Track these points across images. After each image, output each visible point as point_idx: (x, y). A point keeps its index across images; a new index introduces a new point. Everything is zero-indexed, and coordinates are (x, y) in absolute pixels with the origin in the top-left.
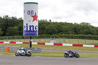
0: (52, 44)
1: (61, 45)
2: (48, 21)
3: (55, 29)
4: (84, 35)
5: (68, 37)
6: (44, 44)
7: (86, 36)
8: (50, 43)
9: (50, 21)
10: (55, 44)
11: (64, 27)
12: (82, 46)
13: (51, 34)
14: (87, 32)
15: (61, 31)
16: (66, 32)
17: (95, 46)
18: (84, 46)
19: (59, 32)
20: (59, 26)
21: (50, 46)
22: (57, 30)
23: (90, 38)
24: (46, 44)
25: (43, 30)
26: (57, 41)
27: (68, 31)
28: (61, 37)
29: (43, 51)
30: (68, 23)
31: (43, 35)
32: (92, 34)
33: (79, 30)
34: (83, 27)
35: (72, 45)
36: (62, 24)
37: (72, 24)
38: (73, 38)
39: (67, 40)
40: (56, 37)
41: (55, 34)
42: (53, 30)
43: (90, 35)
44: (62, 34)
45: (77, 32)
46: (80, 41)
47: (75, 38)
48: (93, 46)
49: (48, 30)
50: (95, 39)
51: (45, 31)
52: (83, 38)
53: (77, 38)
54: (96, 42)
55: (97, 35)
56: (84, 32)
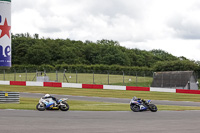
0: (40, 84)
1: (60, 85)
2: (32, 36)
3: (47, 53)
4: (105, 66)
5: (73, 70)
6: (24, 84)
7: (110, 67)
8: (36, 81)
9: (37, 36)
10: (46, 84)
11: (64, 49)
13: (38, 63)
14: (110, 58)
15: (59, 58)
16: (70, 58)
19: (55, 60)
20: (53, 47)
21: (37, 88)
22: (50, 56)
23: (118, 72)
24: (28, 84)
25: (22, 56)
26: (51, 77)
27: (72, 57)
28: (59, 69)
29: (21, 97)
30: (74, 42)
31: (22, 66)
32: (122, 64)
33: (95, 55)
34: (103, 50)
35: (80, 86)
36: (60, 42)
37: (80, 42)
38: (82, 72)
39: (70, 76)
40: (49, 70)
41: (46, 63)
42: (42, 55)
43: (118, 66)
44: (61, 63)
45: (90, 60)
46: (98, 78)
47: (87, 72)
48: (124, 88)
49: (31, 56)
50: (127, 74)
51: (26, 56)
52: (103, 71)
53: (91, 72)
54: (130, 79)
55: (132, 64)
56: (106, 59)
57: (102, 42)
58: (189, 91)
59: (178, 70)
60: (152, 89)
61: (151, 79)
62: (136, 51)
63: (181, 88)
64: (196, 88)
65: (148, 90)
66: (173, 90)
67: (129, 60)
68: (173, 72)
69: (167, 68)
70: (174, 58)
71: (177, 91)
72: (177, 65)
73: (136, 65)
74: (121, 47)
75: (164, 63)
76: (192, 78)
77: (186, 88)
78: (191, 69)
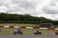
1: (14, 27)
2: (6, 13)
5: (18, 23)
6: (3, 27)
7: (28, 22)
8: (7, 26)
9: (7, 13)
10: (9, 27)
11: (15, 17)
12: (26, 28)
13: (7, 21)
17: (33, 28)
18: (27, 28)
19: (12, 20)
20: (12, 16)
22: (11, 19)
23: (30, 23)
25: (3, 19)
26: (11, 25)
27: (17, 19)
29: (2, 31)
31: (3, 21)
32: (32, 21)
33: (24, 18)
34: (26, 17)
36: (14, 15)
37: (20, 15)
40: (10, 23)
41: (10, 21)
42: (8, 18)
43: (30, 22)
44: (14, 21)
45: (22, 20)
46: (25, 25)
47: (21, 23)
48: (32, 28)
49: (5, 19)
50: (33, 24)
52: (26, 23)
53: (23, 23)
54: (34, 25)
55: (35, 21)
56: (27, 20)
57: (26, 15)
58: (51, 29)
59: (48, 23)
60: (40, 28)
61: (40, 25)
62: (36, 17)
63: (49, 28)
64: (53, 28)
65: (39, 28)
66: (47, 28)
67: (34, 20)
68: (47, 23)
69: (45, 22)
70: (47, 19)
71: (48, 29)
72: (47, 21)
73: (36, 21)
74: (31, 16)
75: (44, 21)
76: (52, 25)
77: (50, 28)
78: (52, 22)
